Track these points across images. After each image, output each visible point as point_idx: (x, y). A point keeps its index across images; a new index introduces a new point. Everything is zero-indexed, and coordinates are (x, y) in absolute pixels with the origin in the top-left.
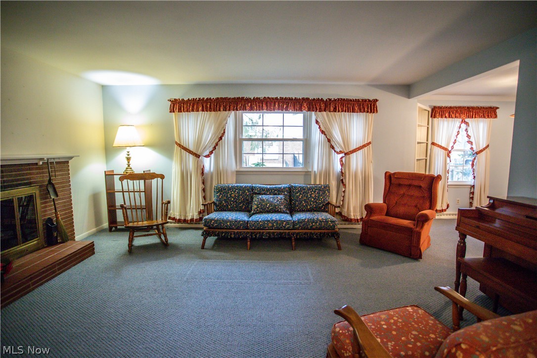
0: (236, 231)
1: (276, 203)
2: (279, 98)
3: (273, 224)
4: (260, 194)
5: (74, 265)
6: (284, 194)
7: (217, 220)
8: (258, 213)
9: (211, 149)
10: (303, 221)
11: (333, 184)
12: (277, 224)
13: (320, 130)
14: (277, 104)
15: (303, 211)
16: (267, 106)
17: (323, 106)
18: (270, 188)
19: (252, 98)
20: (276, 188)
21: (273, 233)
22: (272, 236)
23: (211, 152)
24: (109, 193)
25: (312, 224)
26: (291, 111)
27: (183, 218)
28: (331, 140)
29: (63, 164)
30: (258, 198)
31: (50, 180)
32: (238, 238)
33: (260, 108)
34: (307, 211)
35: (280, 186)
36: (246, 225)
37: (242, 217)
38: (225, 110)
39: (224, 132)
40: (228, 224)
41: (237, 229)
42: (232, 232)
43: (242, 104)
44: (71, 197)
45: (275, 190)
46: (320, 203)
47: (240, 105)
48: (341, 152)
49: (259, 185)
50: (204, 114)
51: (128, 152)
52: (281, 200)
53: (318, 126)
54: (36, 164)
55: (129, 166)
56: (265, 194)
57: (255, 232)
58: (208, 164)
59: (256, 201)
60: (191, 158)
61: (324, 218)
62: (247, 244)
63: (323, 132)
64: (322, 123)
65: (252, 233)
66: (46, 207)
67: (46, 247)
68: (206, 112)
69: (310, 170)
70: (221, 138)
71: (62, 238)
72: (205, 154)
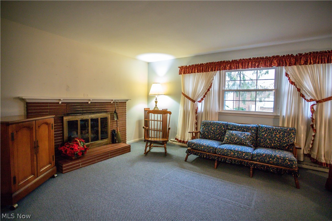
0: (208, 153)
1: (242, 137)
2: (252, 58)
3: (235, 153)
4: (231, 130)
5: (118, 155)
6: (251, 132)
7: (196, 144)
8: (228, 143)
9: (202, 97)
10: (261, 155)
11: (302, 129)
12: (238, 154)
13: (290, 82)
14: (250, 63)
15: (266, 147)
16: (242, 65)
17: (293, 60)
18: (241, 126)
19: (231, 61)
20: (245, 126)
21: (235, 160)
22: (233, 162)
23: (202, 99)
24: (146, 120)
25: (269, 159)
26: (262, 67)
27: (182, 140)
28: (301, 89)
29: (123, 104)
30: (229, 133)
31: (115, 111)
32: (209, 159)
33: (237, 68)
34: (270, 148)
35: (249, 125)
36: (215, 150)
37: (214, 144)
38: (212, 70)
39: (211, 86)
40: (203, 147)
41: (208, 152)
42: (205, 154)
43: (223, 66)
44: (126, 120)
45: (245, 128)
46: (285, 143)
47: (222, 66)
48: (311, 100)
49: (233, 123)
50: (199, 74)
51: (156, 98)
52: (247, 136)
53: (288, 78)
54: (110, 103)
55: (156, 106)
56: (235, 130)
57: (220, 157)
58: (200, 107)
59: (227, 134)
60: (190, 102)
61: (282, 156)
62: (215, 164)
63: (292, 83)
64: (292, 75)
65: (218, 157)
66: (113, 124)
67: (111, 144)
68: (200, 73)
69: (279, 115)
70: (209, 90)
71: (118, 141)
72: (198, 100)
